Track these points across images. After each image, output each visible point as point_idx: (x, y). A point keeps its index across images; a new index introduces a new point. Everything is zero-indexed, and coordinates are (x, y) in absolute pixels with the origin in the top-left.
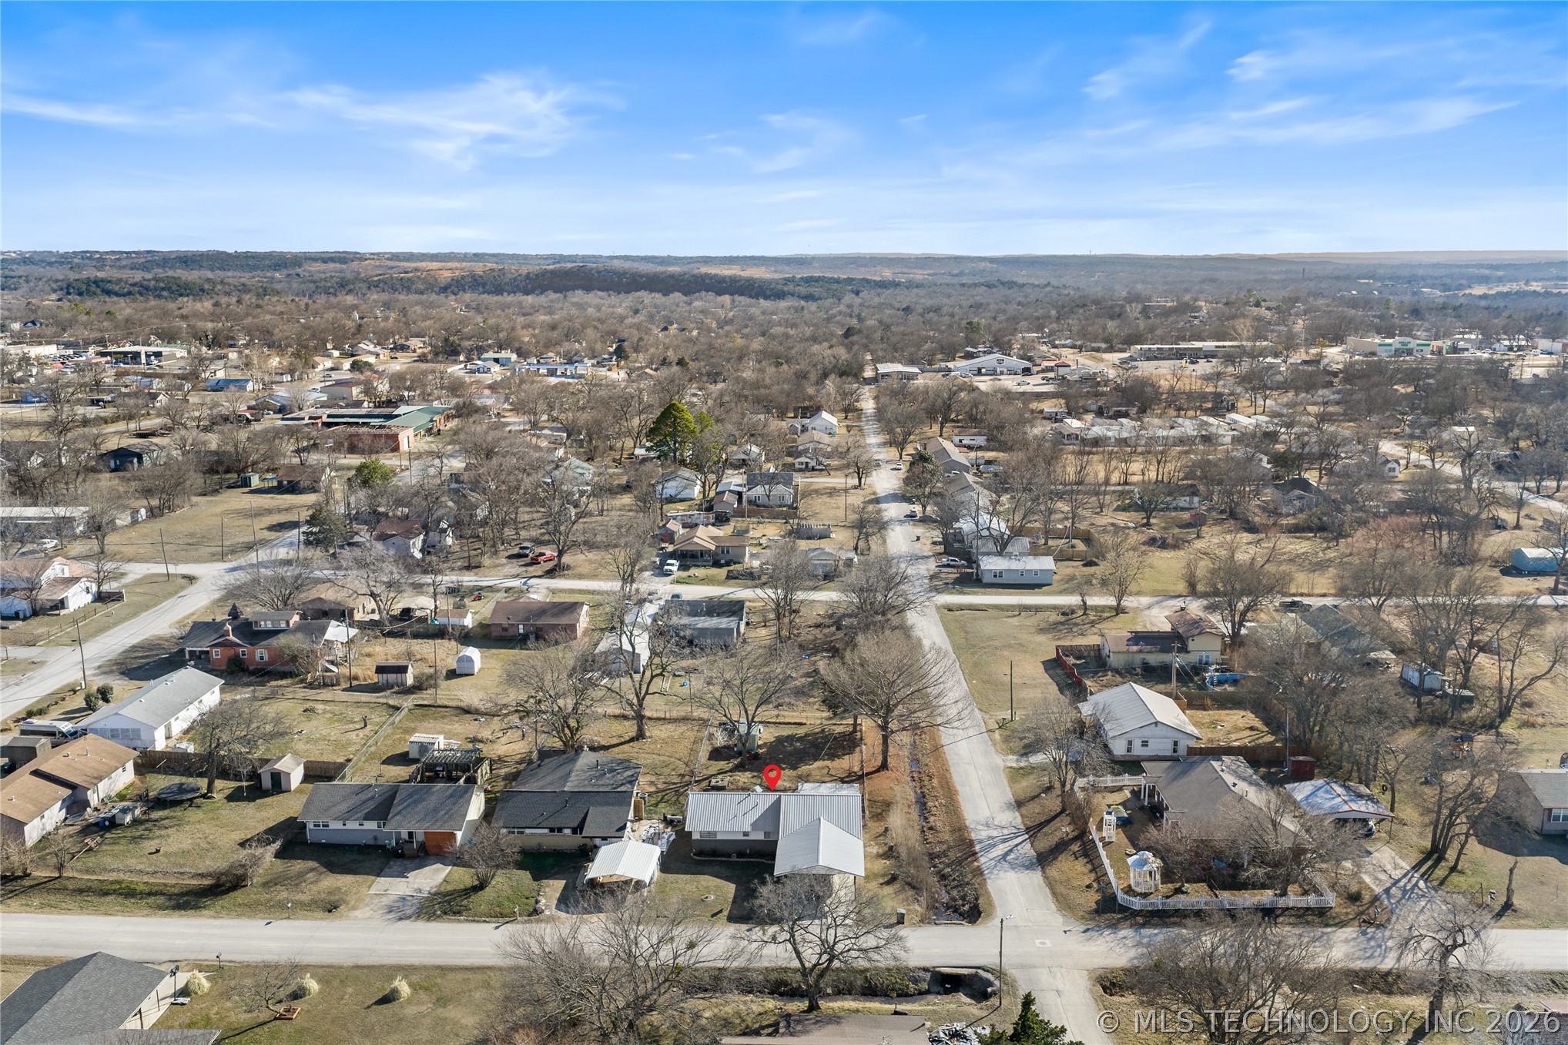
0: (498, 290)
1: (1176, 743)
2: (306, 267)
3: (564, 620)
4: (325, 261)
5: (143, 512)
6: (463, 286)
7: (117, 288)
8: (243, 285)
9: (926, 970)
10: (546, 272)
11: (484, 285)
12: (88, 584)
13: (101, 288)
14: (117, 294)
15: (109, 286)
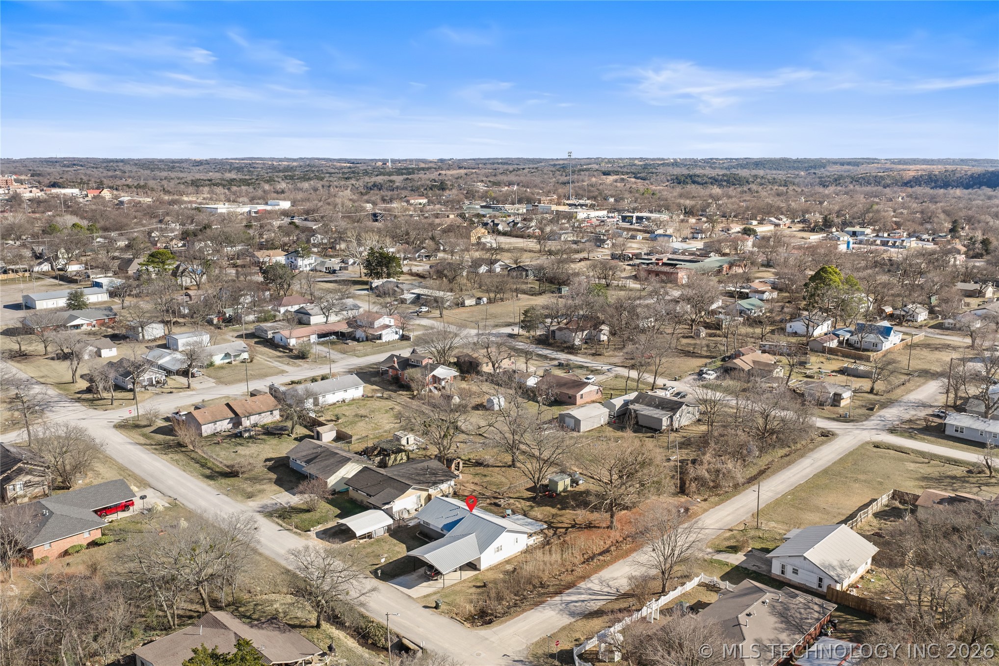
0: (946, 185)
1: (821, 580)
2: (828, 168)
3: (570, 392)
4: (842, 164)
5: (485, 300)
6: (920, 182)
7: (700, 180)
8: (774, 179)
9: (398, 636)
10: (987, 172)
11: (936, 181)
12: (397, 330)
13: (693, 179)
14: (698, 183)
15: (696, 179)
